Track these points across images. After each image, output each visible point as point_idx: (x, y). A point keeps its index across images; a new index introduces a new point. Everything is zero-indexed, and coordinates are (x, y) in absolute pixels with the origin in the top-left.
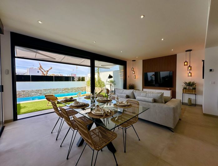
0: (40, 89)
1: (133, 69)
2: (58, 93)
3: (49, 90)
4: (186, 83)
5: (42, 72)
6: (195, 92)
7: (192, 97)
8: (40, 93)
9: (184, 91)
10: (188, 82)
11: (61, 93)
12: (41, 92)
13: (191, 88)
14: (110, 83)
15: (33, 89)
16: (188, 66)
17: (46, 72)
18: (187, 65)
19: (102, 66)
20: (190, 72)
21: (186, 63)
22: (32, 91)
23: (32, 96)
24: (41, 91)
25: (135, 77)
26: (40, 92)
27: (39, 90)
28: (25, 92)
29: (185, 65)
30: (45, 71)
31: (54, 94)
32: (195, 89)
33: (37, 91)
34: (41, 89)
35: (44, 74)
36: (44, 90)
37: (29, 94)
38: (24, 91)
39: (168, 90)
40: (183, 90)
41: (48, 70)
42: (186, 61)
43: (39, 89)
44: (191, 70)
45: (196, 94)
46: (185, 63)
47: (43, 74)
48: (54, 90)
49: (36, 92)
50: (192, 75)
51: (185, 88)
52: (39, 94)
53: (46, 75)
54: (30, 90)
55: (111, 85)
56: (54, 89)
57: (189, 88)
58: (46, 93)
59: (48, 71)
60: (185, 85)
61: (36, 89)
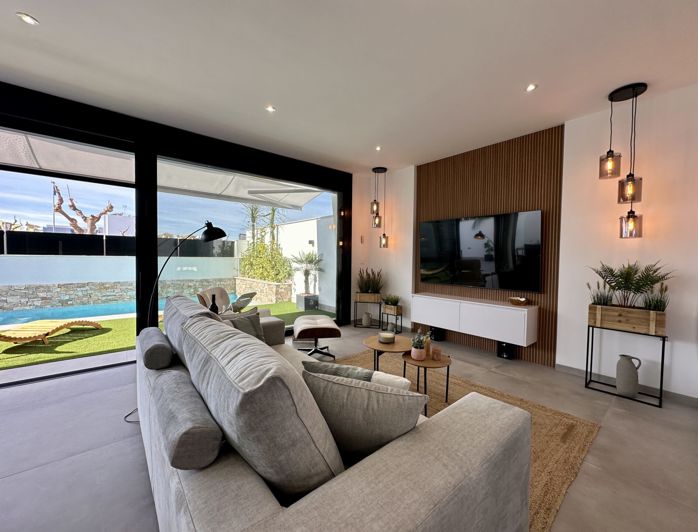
0: (44, 284)
1: (375, 208)
2: (121, 297)
3: (83, 285)
4: (607, 273)
5: (72, 220)
6: (660, 323)
7: (645, 350)
8: (43, 299)
9: (599, 317)
10: (617, 266)
12: (49, 295)
13: (639, 300)
14: (304, 266)
15: (16, 284)
16: (623, 176)
17: (90, 222)
18: (616, 172)
19: (250, 192)
20: (631, 214)
21: (610, 165)
22: (11, 291)
23: (10, 309)
24: (48, 289)
25: (384, 241)
26: (41, 295)
27: (37, 288)
29: (603, 174)
30: (85, 219)
31: (104, 302)
32: (658, 306)
33: (31, 292)
34: (50, 283)
35: (81, 229)
36: (59, 286)
39: (518, 304)
40: (592, 308)
41: (97, 215)
42: (610, 153)
43: (38, 284)
44: (635, 198)
45: (664, 339)
46: (603, 161)
47: (76, 227)
48: (102, 286)
49: (25, 295)
50: (646, 225)
51: (602, 301)
52: (38, 303)
53: (88, 233)
55: (307, 273)
56: (103, 284)
57: (625, 298)
58: (67, 298)
59: (95, 219)
60: (601, 281)
61: (28, 283)
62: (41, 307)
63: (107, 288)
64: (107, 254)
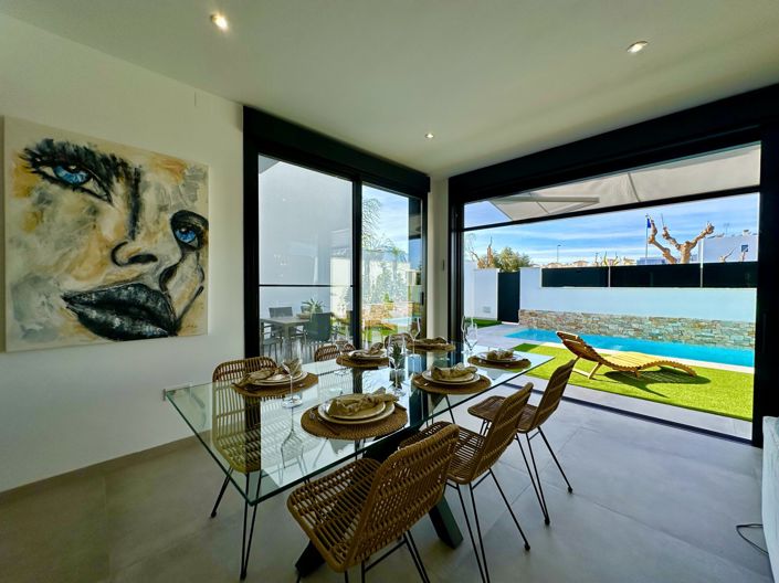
0: (637, 315)
2: (721, 341)
3: (674, 321)
5: (664, 250)
8: (636, 330)
11: (736, 343)
12: (641, 327)
15: (615, 314)
17: (684, 249)
22: (611, 319)
23: (611, 335)
24: (640, 321)
26: (634, 326)
27: (631, 319)
28: (590, 319)
30: (679, 247)
31: (698, 343)
33: (626, 322)
34: (643, 316)
35: (674, 259)
36: (651, 319)
37: (600, 326)
38: (588, 316)
41: (692, 241)
43: (632, 315)
47: (668, 257)
48: (697, 324)
49: (622, 325)
52: (632, 333)
53: (682, 262)
54: (605, 313)
56: (698, 322)
58: (657, 332)
59: (690, 245)
61: (624, 314)
62: (634, 337)
63: (702, 327)
64: (704, 286)
